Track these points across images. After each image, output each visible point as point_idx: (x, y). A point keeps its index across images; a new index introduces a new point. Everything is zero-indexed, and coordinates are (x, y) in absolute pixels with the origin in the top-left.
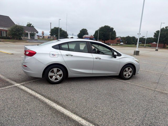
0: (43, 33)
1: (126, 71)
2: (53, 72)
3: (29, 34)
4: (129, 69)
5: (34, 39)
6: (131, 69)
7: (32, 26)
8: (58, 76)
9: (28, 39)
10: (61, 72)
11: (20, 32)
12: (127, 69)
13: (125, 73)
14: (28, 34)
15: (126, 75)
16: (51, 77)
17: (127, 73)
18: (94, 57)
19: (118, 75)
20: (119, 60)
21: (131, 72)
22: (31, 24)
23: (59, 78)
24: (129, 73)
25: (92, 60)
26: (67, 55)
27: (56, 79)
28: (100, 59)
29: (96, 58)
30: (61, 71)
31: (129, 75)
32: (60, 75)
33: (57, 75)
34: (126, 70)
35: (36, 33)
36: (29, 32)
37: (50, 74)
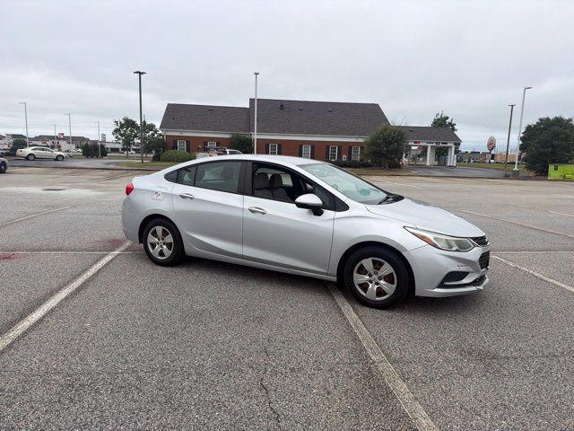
0: (491, 145)
1: (362, 271)
2: (154, 234)
3: (429, 148)
4: (377, 265)
5: (445, 164)
6: (387, 269)
7: (450, 124)
8: (165, 247)
9: (424, 167)
10: (169, 239)
11: (391, 147)
12: (367, 263)
13: (359, 279)
14: (426, 151)
15: (364, 287)
16: (153, 246)
17: (371, 282)
18: (247, 206)
19: (335, 279)
20: (329, 225)
21: (389, 279)
22: (447, 118)
23: (168, 253)
24: (382, 282)
25: (239, 214)
26: (183, 197)
27: (161, 254)
28: (264, 213)
29: (253, 211)
30: (170, 235)
31: (380, 292)
32: (169, 246)
33: (164, 244)
34: (362, 265)
35: (452, 145)
36: (429, 145)
37: (151, 239)
